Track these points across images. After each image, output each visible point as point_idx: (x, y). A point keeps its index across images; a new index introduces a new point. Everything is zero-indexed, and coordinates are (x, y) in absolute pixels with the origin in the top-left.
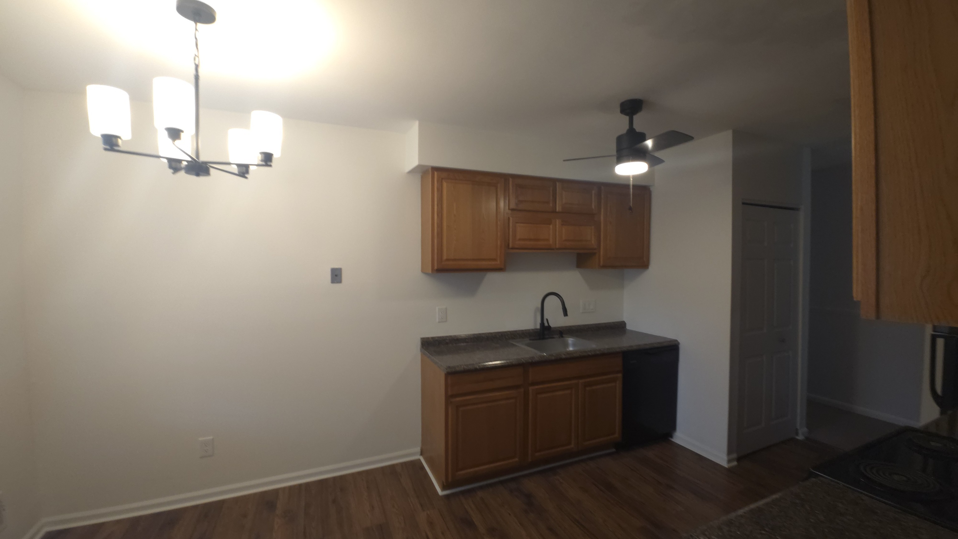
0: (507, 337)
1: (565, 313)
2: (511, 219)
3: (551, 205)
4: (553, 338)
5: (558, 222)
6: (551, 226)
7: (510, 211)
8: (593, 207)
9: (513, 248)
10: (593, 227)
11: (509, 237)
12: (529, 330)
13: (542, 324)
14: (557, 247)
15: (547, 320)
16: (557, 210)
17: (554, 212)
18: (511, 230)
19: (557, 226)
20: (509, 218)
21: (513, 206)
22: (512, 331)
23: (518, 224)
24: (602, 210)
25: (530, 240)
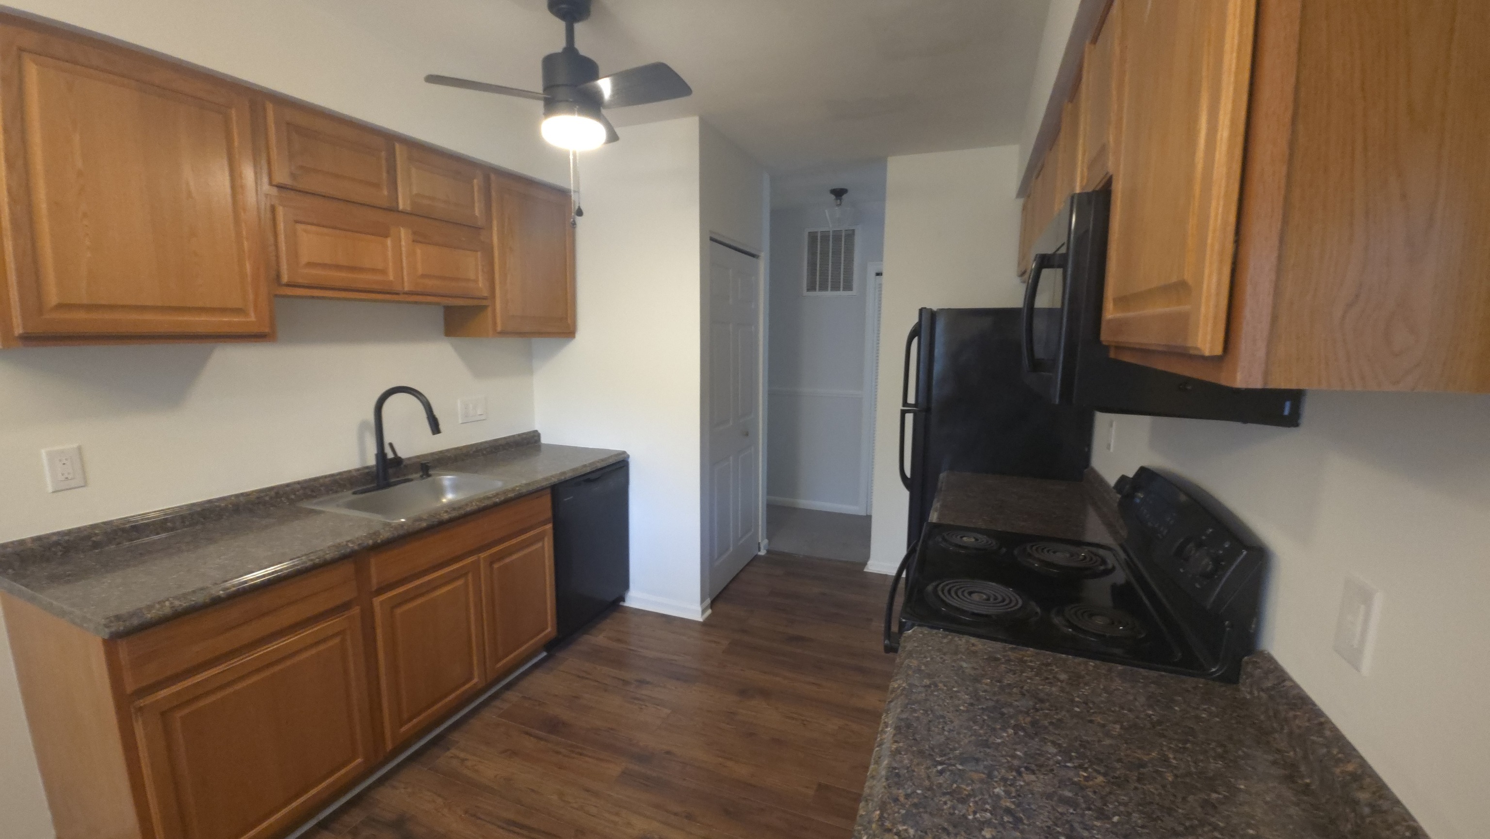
0: (293, 497)
1: (435, 427)
2: (280, 211)
3: (385, 193)
4: (411, 480)
5: (404, 234)
6: (389, 242)
7: (274, 191)
8: (477, 213)
9: (288, 285)
10: (479, 253)
11: (277, 257)
12: (350, 471)
13: (381, 454)
14: (406, 289)
15: (391, 445)
16: (401, 207)
17: (393, 209)
18: (282, 238)
19: (403, 243)
20: (273, 209)
21: (282, 177)
22: (306, 481)
23: (300, 227)
24: (495, 223)
25: (338, 267)
